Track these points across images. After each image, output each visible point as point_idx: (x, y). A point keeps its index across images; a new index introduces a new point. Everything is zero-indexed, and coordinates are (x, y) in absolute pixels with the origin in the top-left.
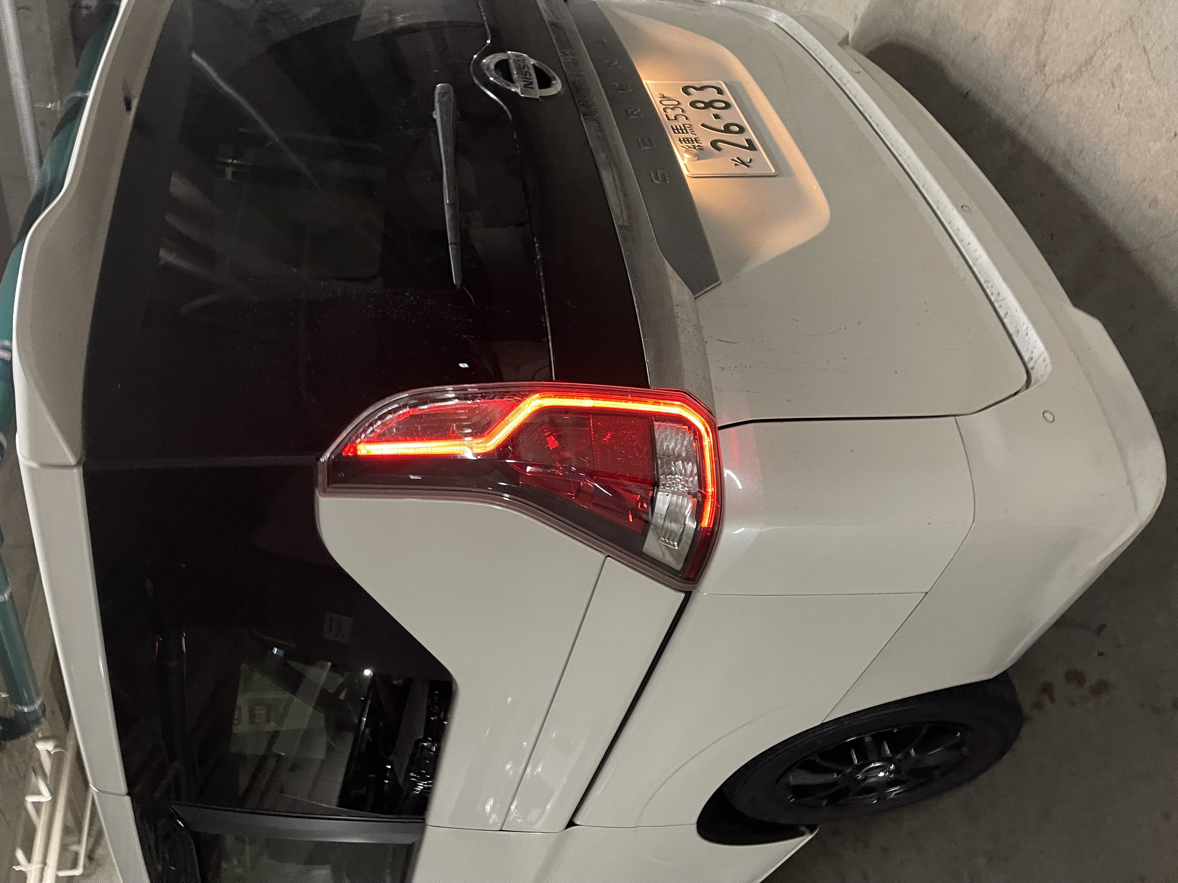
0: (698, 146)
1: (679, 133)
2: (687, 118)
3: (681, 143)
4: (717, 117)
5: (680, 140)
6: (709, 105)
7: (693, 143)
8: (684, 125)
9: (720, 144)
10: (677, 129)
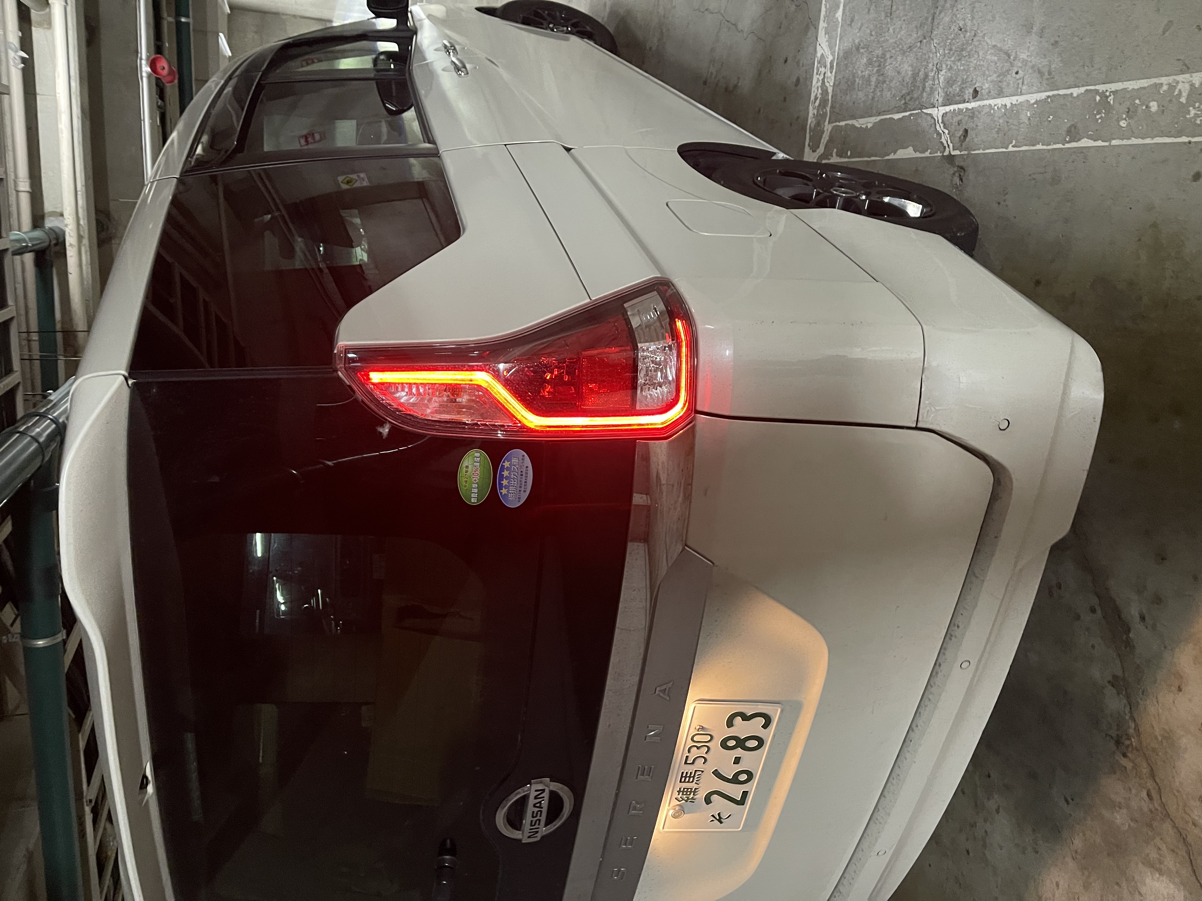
0: (692, 798)
1: (684, 782)
2: (704, 763)
3: (679, 795)
4: (737, 761)
5: (679, 792)
6: (741, 743)
7: (690, 794)
8: (696, 771)
9: (715, 797)
10: (686, 777)
